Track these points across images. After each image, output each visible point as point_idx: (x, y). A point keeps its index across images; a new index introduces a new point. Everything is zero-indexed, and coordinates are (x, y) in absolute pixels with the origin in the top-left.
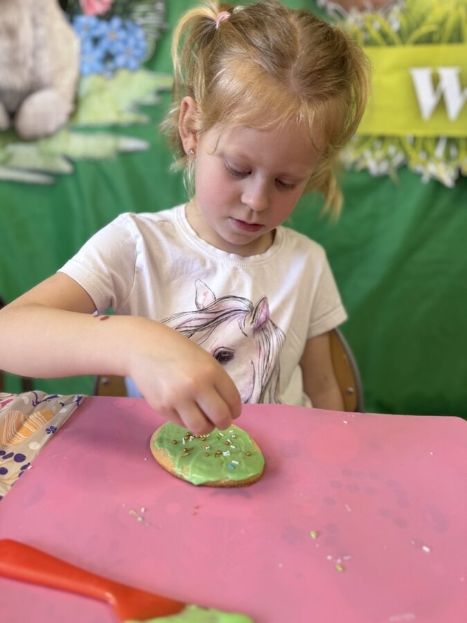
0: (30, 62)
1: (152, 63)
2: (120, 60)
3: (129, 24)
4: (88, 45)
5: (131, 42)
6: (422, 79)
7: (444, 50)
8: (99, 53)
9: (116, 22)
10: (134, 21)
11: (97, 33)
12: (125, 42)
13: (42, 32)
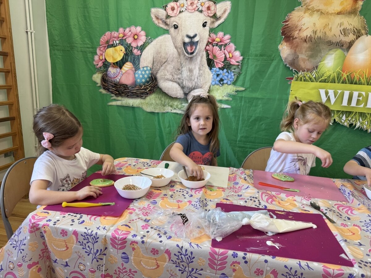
0: (196, 80)
1: (234, 83)
2: (225, 82)
3: (229, 71)
4: (215, 76)
5: (229, 76)
6: (323, 92)
7: (329, 84)
8: (218, 79)
9: (225, 70)
10: (231, 71)
11: (219, 73)
12: (227, 77)
13: (201, 72)
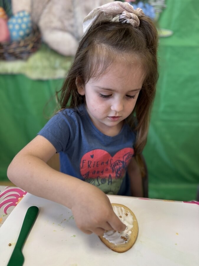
3: (147, 6)
10: (149, 4)
